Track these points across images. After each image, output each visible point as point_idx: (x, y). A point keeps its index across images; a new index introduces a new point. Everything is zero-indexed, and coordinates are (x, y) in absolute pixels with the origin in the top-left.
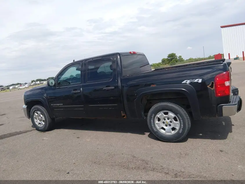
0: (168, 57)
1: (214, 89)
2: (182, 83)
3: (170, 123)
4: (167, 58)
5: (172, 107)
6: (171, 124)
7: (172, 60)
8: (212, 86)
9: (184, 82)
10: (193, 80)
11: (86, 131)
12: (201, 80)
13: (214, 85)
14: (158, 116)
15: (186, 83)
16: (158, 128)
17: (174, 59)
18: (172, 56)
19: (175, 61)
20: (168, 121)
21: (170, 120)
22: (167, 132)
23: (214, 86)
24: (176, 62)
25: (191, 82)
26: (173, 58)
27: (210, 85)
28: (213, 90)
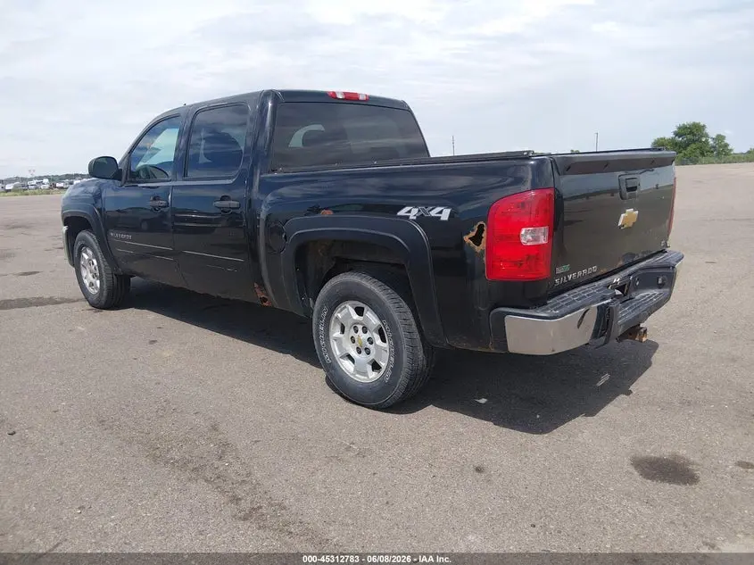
0: (677, 134)
1: (483, 251)
2: (399, 214)
3: (368, 345)
4: (673, 139)
5: (371, 291)
6: (371, 347)
7: (688, 145)
8: (477, 240)
9: (402, 213)
10: (427, 210)
11: (193, 327)
12: (449, 210)
13: (484, 235)
14: (339, 315)
15: (408, 217)
16: (337, 352)
17: (698, 144)
18: (691, 133)
19: (698, 151)
20: (364, 337)
21: (368, 335)
22: (359, 373)
23: (484, 240)
24: (702, 154)
25: (420, 213)
26: (694, 141)
27: (472, 234)
28: (482, 254)
